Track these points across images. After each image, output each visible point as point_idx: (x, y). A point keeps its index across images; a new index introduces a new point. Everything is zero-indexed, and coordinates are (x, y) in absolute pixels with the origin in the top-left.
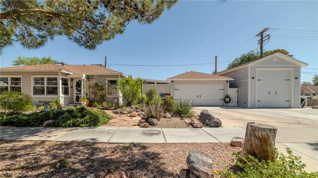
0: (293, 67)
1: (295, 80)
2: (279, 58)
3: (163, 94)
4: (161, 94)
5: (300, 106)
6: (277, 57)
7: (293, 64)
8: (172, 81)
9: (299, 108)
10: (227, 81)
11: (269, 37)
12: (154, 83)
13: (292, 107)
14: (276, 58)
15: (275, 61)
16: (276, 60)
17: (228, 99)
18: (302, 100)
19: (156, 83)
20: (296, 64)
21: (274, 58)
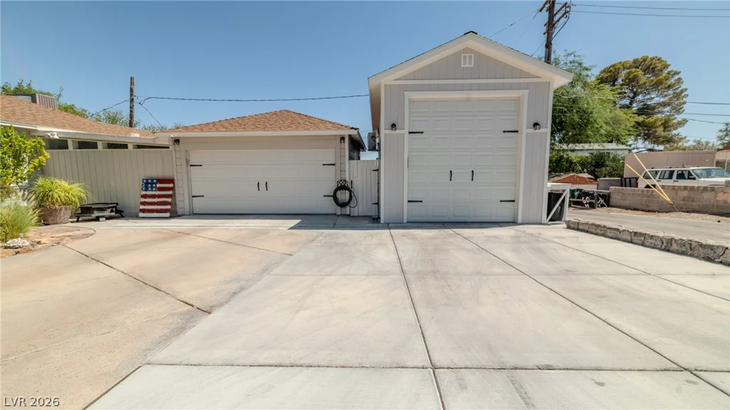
0: (526, 86)
1: (532, 130)
2: (479, 57)
3: (152, 180)
4: (147, 180)
5: (545, 219)
6: (472, 51)
7: (530, 76)
8: (177, 141)
9: (541, 224)
10: (343, 138)
11: (568, 9)
12: (125, 146)
13: (519, 221)
14: (470, 57)
15: (467, 66)
16: (470, 63)
17: (347, 192)
18: (553, 197)
19: (130, 147)
20: (537, 77)
21: (465, 57)
